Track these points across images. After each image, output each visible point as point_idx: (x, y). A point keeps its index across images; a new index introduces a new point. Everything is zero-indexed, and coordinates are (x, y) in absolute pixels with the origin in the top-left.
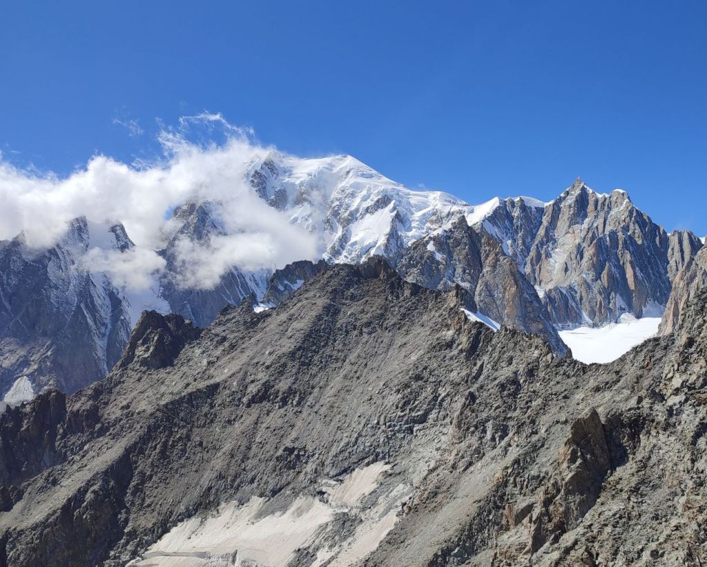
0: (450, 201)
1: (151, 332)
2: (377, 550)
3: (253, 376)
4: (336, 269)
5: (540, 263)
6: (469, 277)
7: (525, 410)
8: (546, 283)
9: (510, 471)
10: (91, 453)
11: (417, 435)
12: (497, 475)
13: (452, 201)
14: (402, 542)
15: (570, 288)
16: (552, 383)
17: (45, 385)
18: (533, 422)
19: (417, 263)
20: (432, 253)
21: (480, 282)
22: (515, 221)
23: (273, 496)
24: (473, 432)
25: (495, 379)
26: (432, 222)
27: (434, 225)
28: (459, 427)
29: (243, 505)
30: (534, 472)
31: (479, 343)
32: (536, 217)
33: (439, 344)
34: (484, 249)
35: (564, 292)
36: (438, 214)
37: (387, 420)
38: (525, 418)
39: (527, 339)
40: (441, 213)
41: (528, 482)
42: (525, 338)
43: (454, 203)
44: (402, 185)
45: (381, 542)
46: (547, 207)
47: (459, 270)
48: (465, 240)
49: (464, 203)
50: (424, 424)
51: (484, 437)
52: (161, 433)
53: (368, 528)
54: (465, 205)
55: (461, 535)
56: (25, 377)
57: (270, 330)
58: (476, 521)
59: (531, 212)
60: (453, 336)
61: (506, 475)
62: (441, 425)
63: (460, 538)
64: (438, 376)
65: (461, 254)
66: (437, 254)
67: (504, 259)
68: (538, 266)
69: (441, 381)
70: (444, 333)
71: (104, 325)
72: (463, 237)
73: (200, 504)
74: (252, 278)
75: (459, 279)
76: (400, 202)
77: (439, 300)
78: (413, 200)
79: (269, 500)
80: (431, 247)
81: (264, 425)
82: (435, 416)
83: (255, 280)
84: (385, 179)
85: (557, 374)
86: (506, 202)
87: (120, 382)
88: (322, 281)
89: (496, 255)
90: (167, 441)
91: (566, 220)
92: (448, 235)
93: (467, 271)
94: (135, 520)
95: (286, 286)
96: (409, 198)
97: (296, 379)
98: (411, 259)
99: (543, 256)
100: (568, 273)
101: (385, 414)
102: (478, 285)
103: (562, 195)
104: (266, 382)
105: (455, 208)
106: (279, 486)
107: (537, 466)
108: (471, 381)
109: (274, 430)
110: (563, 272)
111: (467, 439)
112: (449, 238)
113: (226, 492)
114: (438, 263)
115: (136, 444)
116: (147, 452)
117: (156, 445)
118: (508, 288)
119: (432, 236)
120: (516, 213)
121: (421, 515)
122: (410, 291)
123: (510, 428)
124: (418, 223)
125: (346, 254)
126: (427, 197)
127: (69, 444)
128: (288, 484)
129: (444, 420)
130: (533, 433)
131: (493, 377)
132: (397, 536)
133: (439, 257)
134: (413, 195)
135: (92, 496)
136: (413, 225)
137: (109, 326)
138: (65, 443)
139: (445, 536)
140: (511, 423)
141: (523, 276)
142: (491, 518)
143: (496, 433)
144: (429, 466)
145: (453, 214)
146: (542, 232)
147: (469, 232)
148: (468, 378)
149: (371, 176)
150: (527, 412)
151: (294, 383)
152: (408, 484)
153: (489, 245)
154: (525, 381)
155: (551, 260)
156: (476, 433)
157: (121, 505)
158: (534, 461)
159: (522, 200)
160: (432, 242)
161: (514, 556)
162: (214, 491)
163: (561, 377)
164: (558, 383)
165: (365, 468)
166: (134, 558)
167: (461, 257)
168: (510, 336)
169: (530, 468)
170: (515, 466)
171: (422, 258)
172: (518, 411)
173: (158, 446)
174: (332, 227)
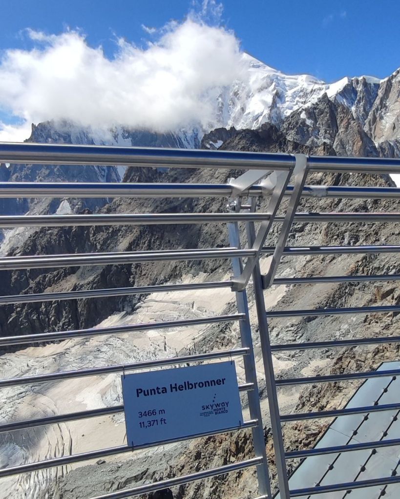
0: (313, 82)
1: (134, 175)
2: (276, 306)
3: (196, 202)
4: (243, 133)
5: (375, 124)
6: (329, 136)
7: (371, 226)
8: (379, 138)
9: (360, 263)
10: (112, 245)
11: (297, 240)
12: (351, 266)
13: (314, 81)
14: (291, 302)
15: (397, 141)
16: (390, 209)
17: (77, 205)
18: (376, 233)
19: (294, 127)
20: (304, 121)
21: (336, 139)
22: (358, 94)
23: (212, 273)
24: (336, 239)
25: (351, 206)
26: (300, 97)
27: (301, 99)
28: (327, 235)
29: (195, 276)
30: (376, 265)
31: (339, 182)
32: (374, 91)
33: (312, 182)
34: (339, 116)
35: (392, 144)
36: (304, 91)
37: (279, 230)
38: (371, 231)
39: (374, 180)
40: (306, 90)
41: (372, 271)
42: (372, 179)
43: (316, 83)
44: (280, 72)
45: (278, 301)
46: (382, 83)
47: (322, 131)
48: (327, 110)
49: (323, 82)
50: (302, 233)
51: (343, 242)
52: (147, 235)
53: (269, 293)
54: (324, 84)
55: (328, 300)
56: (66, 201)
57: (205, 173)
58: (338, 293)
59: (370, 87)
60: (322, 178)
61: (357, 266)
62: (314, 234)
63: (327, 302)
64: (312, 203)
65: (323, 120)
66: (307, 120)
67: (354, 123)
68: (374, 126)
69: (313, 206)
70: (315, 175)
71: (104, 170)
72: (325, 108)
73: (172, 275)
74: (185, 139)
75: (322, 137)
76: (278, 83)
77: (311, 153)
78: (288, 82)
79: (209, 275)
80: (303, 116)
81: (205, 231)
82: (310, 228)
83: (187, 140)
84: (268, 68)
85: (394, 202)
86: (352, 80)
87: (120, 205)
88: (235, 142)
89: (348, 120)
90: (150, 240)
91: (396, 92)
92: (315, 107)
93: (328, 132)
94: (138, 282)
95: (211, 145)
96: (284, 81)
97: (222, 204)
98: (289, 124)
99: (378, 119)
100: (395, 130)
101: (277, 226)
102: (335, 141)
103: (394, 74)
104: (204, 206)
105: (316, 86)
106: (215, 267)
107: (378, 261)
108: (333, 206)
109: (211, 234)
110: (392, 130)
111: (332, 243)
112: (315, 108)
113: (185, 269)
114: (308, 126)
115: (134, 240)
116: (140, 246)
117: (145, 242)
118: (356, 143)
119: (304, 108)
120: (360, 88)
121: (303, 288)
122: (292, 147)
123: (361, 237)
124: (291, 98)
125: (243, 121)
126: (296, 79)
127: (97, 239)
128: (220, 266)
129: (315, 230)
130: (376, 240)
131: (350, 204)
132: (288, 298)
133: (309, 122)
134: (287, 78)
135: (115, 268)
136: (287, 99)
137: (106, 171)
138: (95, 238)
139: (317, 300)
140: (362, 234)
141: (366, 134)
142: (347, 291)
143: (351, 240)
144: (306, 259)
145: (315, 91)
146: (377, 101)
147: (330, 104)
148: (331, 204)
149: (259, 67)
150: (372, 227)
151: (221, 206)
152: (293, 269)
153: (344, 113)
154: (372, 207)
155: (383, 121)
156: (338, 240)
157: (130, 273)
158: (377, 258)
159: (364, 79)
160: (304, 112)
161: (380, 318)
162: (178, 268)
163: (396, 205)
164: (394, 208)
165: (266, 258)
166: (139, 302)
167: (324, 122)
168: (361, 177)
169: (374, 262)
170: (364, 261)
171: (297, 123)
172: (366, 226)
173: (146, 242)
174: (234, 104)
